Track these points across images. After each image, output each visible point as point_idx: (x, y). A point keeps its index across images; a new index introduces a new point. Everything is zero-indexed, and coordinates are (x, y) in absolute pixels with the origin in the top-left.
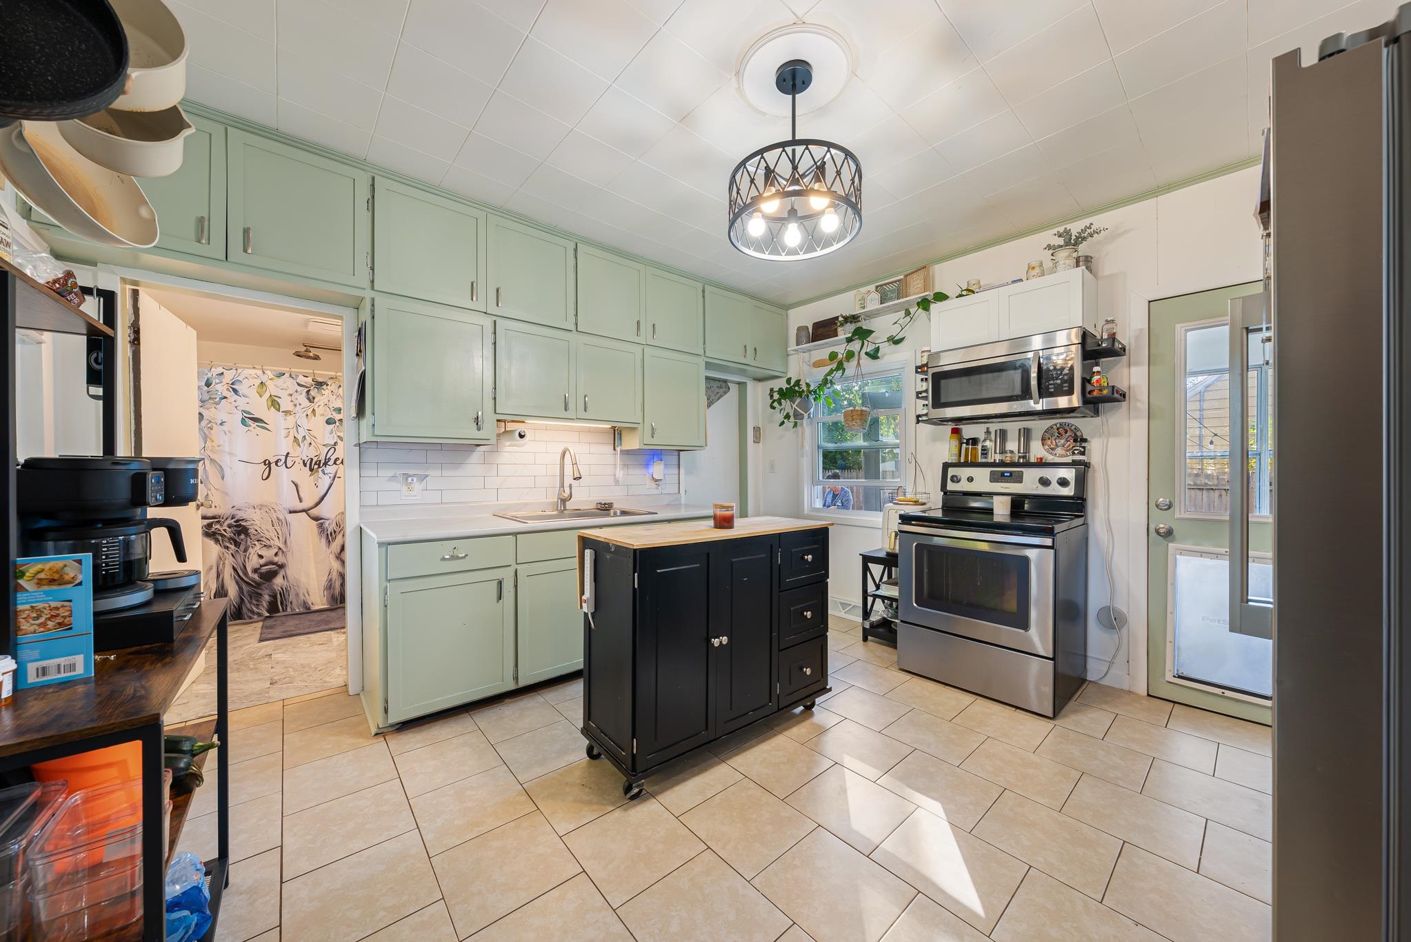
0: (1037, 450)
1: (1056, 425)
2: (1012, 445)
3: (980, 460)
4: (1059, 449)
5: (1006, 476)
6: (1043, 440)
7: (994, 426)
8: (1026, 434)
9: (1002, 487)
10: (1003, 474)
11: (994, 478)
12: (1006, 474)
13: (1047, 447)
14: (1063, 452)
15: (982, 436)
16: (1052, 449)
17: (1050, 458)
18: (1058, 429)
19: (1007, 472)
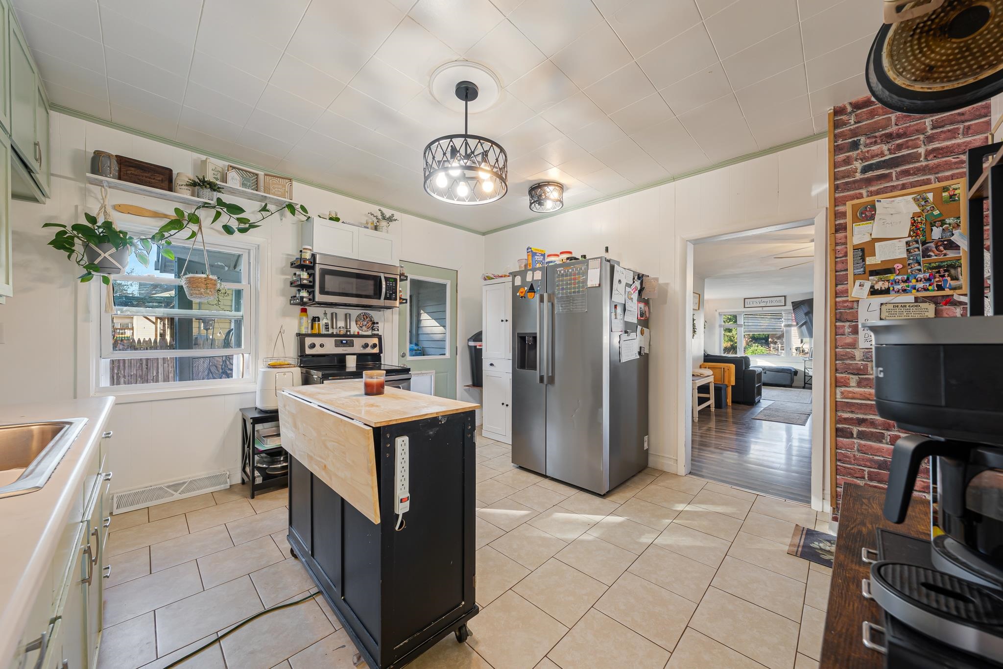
0: (354, 329)
1: (362, 313)
2: (341, 324)
3: (323, 332)
4: (364, 327)
5: (344, 343)
6: (356, 321)
7: (329, 310)
8: (347, 317)
9: (343, 350)
10: (342, 341)
11: (339, 344)
12: (344, 342)
13: (358, 326)
14: (366, 329)
15: (321, 316)
16: (361, 327)
17: (361, 333)
18: (363, 316)
19: (344, 340)
